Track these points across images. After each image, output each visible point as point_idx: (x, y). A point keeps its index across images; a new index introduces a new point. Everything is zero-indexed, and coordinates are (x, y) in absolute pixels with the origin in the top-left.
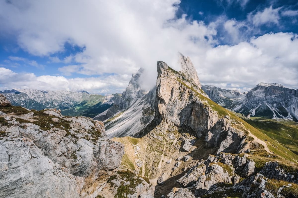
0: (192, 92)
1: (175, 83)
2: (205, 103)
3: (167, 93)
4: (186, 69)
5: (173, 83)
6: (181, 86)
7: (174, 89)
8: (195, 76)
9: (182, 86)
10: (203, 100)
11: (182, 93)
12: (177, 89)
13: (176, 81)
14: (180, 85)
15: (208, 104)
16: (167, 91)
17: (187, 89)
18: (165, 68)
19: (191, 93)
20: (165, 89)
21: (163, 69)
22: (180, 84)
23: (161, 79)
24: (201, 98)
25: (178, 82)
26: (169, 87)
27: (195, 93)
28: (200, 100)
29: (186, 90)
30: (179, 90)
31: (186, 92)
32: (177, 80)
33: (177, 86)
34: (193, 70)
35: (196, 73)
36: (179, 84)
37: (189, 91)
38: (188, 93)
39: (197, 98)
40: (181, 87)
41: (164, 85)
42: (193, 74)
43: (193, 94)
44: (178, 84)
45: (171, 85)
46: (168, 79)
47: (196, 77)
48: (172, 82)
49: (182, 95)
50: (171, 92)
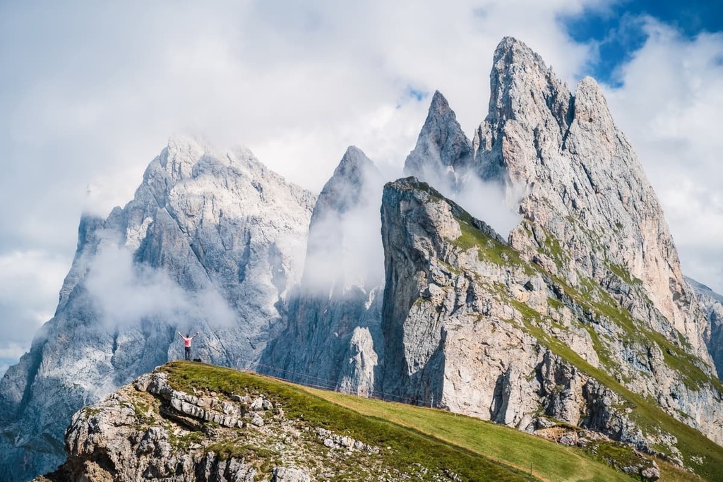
0: (601, 392)
1: (515, 342)
2: (662, 446)
3: (476, 396)
4: (570, 186)
5: (505, 346)
6: (546, 358)
7: (513, 377)
8: (650, 237)
9: (552, 362)
10: (654, 433)
11: (552, 397)
12: (528, 373)
13: (519, 333)
14: (541, 359)
15: (676, 450)
16: (475, 387)
17: (578, 378)
18: (443, 233)
19: (596, 396)
20: (467, 375)
21: (429, 242)
22: (543, 350)
23: (446, 327)
24: (643, 425)
25: (529, 340)
26: (485, 363)
27: (616, 398)
28: (636, 430)
29: (572, 382)
30: (535, 383)
31: (572, 391)
32: (524, 331)
33: (525, 361)
34: (626, 193)
35: (655, 213)
36: (537, 350)
37: (584, 387)
38: (580, 398)
39: (624, 421)
40: (544, 369)
41: (462, 355)
42: (626, 220)
43: (607, 401)
44: (529, 349)
45: (497, 356)
46: (480, 325)
47: (655, 251)
48: (500, 338)
49: (552, 405)
50: (492, 392)
